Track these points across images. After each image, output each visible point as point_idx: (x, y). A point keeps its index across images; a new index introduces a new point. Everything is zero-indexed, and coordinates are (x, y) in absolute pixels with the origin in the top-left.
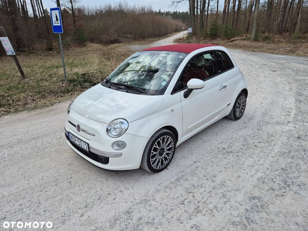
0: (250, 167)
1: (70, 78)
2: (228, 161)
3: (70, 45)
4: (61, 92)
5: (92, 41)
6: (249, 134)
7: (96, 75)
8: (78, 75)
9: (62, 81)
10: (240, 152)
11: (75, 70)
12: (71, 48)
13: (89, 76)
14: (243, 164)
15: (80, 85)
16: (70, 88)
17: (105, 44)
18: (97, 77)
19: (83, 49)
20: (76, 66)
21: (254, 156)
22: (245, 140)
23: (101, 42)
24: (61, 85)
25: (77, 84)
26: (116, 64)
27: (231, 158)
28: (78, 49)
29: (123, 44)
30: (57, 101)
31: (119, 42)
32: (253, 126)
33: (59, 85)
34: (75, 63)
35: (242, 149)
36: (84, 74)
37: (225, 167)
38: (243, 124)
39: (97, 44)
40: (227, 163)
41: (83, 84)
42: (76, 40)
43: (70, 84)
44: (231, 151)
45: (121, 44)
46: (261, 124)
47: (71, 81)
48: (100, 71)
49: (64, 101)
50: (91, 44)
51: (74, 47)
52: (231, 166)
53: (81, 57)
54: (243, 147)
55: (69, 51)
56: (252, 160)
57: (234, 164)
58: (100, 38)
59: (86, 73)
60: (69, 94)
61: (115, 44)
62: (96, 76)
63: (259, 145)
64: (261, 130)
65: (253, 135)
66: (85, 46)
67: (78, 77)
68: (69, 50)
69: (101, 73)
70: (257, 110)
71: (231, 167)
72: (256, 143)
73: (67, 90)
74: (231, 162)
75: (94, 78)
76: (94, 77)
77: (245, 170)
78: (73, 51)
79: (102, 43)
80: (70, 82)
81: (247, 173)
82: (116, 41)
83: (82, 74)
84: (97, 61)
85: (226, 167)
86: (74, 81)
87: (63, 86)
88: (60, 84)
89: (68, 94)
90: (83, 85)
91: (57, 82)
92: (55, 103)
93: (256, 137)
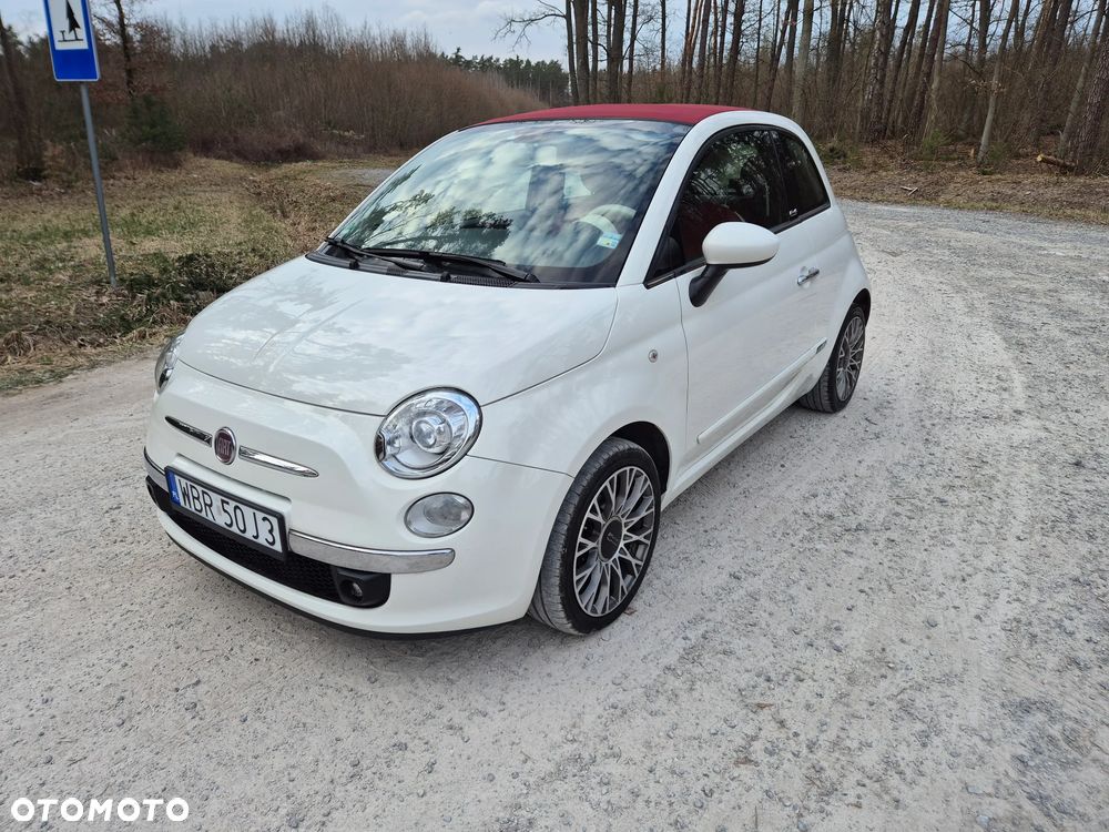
0: (958, 583)
1: (132, 274)
2: (863, 563)
3: (115, 159)
4: (94, 327)
5: (206, 147)
6: (898, 457)
7: (240, 262)
8: (166, 260)
9: (98, 282)
10: (893, 527)
11: (151, 245)
12: (120, 170)
13: (212, 266)
14: (925, 573)
15: (176, 300)
16: (132, 312)
17: (258, 162)
18: (247, 271)
19: (173, 177)
20: (149, 232)
21: (953, 539)
22: (896, 482)
23: (241, 154)
24: (93, 299)
25: (164, 296)
26: (314, 229)
27: (868, 553)
28: (147, 177)
29: (327, 164)
30: (81, 360)
31: (314, 157)
32: (905, 429)
33: (84, 300)
34: (144, 221)
35: (897, 514)
36: (191, 258)
37: (861, 587)
38: (864, 423)
39: (225, 163)
40: (862, 570)
41: (188, 296)
42: (141, 141)
43: (134, 297)
44: (860, 524)
45: (320, 164)
46: (928, 423)
47: (135, 285)
48: (253, 250)
49: (110, 363)
50: (203, 160)
51: (134, 169)
52: (883, 582)
53: (164, 201)
54: (898, 509)
55: (111, 181)
56: (952, 554)
57: (891, 573)
58: (236, 139)
59: (199, 256)
60: (130, 335)
61: (297, 162)
62: (241, 265)
63: (951, 498)
64: (938, 444)
65: (915, 462)
66: (176, 165)
67: (165, 271)
68: (113, 177)
69: (261, 256)
70: (895, 374)
71: (884, 586)
72: (939, 492)
73: (122, 318)
74: (875, 567)
75: (235, 275)
76: (233, 271)
77: (941, 595)
78: (131, 182)
79: (245, 158)
80: (130, 288)
81: (955, 608)
82: (299, 153)
83: (180, 258)
84: (234, 215)
85: (867, 589)
86: (149, 282)
87: (103, 305)
88: (89, 294)
89: (124, 335)
90: (188, 300)
91: (72, 288)
92: (72, 369)
93: (929, 469)
